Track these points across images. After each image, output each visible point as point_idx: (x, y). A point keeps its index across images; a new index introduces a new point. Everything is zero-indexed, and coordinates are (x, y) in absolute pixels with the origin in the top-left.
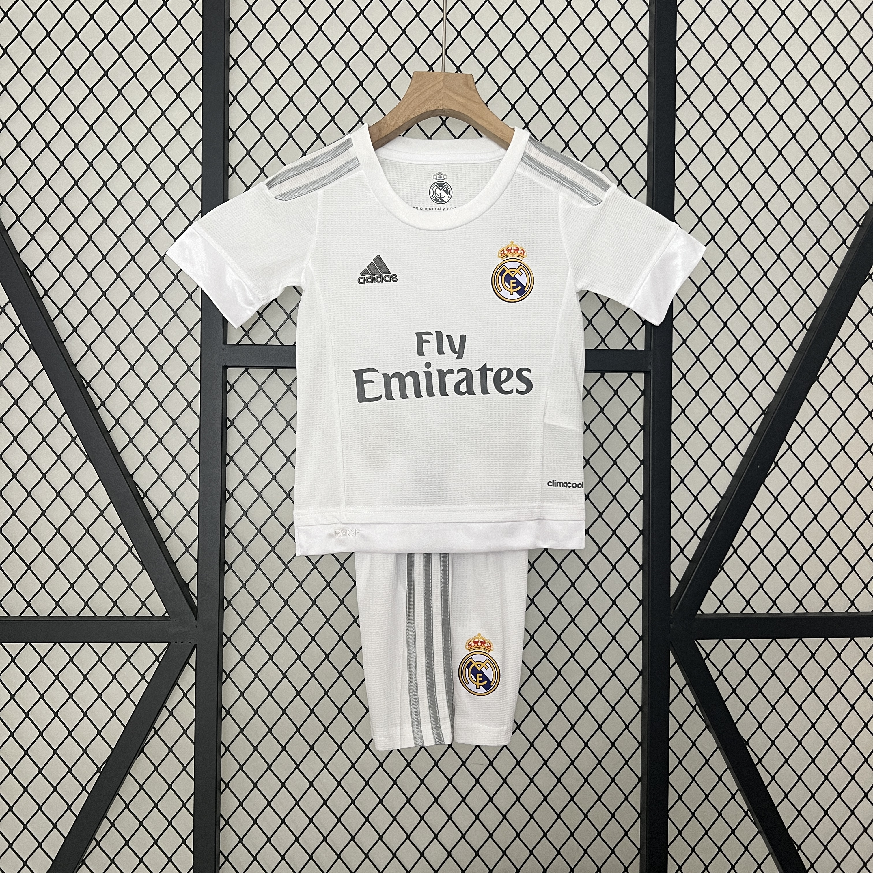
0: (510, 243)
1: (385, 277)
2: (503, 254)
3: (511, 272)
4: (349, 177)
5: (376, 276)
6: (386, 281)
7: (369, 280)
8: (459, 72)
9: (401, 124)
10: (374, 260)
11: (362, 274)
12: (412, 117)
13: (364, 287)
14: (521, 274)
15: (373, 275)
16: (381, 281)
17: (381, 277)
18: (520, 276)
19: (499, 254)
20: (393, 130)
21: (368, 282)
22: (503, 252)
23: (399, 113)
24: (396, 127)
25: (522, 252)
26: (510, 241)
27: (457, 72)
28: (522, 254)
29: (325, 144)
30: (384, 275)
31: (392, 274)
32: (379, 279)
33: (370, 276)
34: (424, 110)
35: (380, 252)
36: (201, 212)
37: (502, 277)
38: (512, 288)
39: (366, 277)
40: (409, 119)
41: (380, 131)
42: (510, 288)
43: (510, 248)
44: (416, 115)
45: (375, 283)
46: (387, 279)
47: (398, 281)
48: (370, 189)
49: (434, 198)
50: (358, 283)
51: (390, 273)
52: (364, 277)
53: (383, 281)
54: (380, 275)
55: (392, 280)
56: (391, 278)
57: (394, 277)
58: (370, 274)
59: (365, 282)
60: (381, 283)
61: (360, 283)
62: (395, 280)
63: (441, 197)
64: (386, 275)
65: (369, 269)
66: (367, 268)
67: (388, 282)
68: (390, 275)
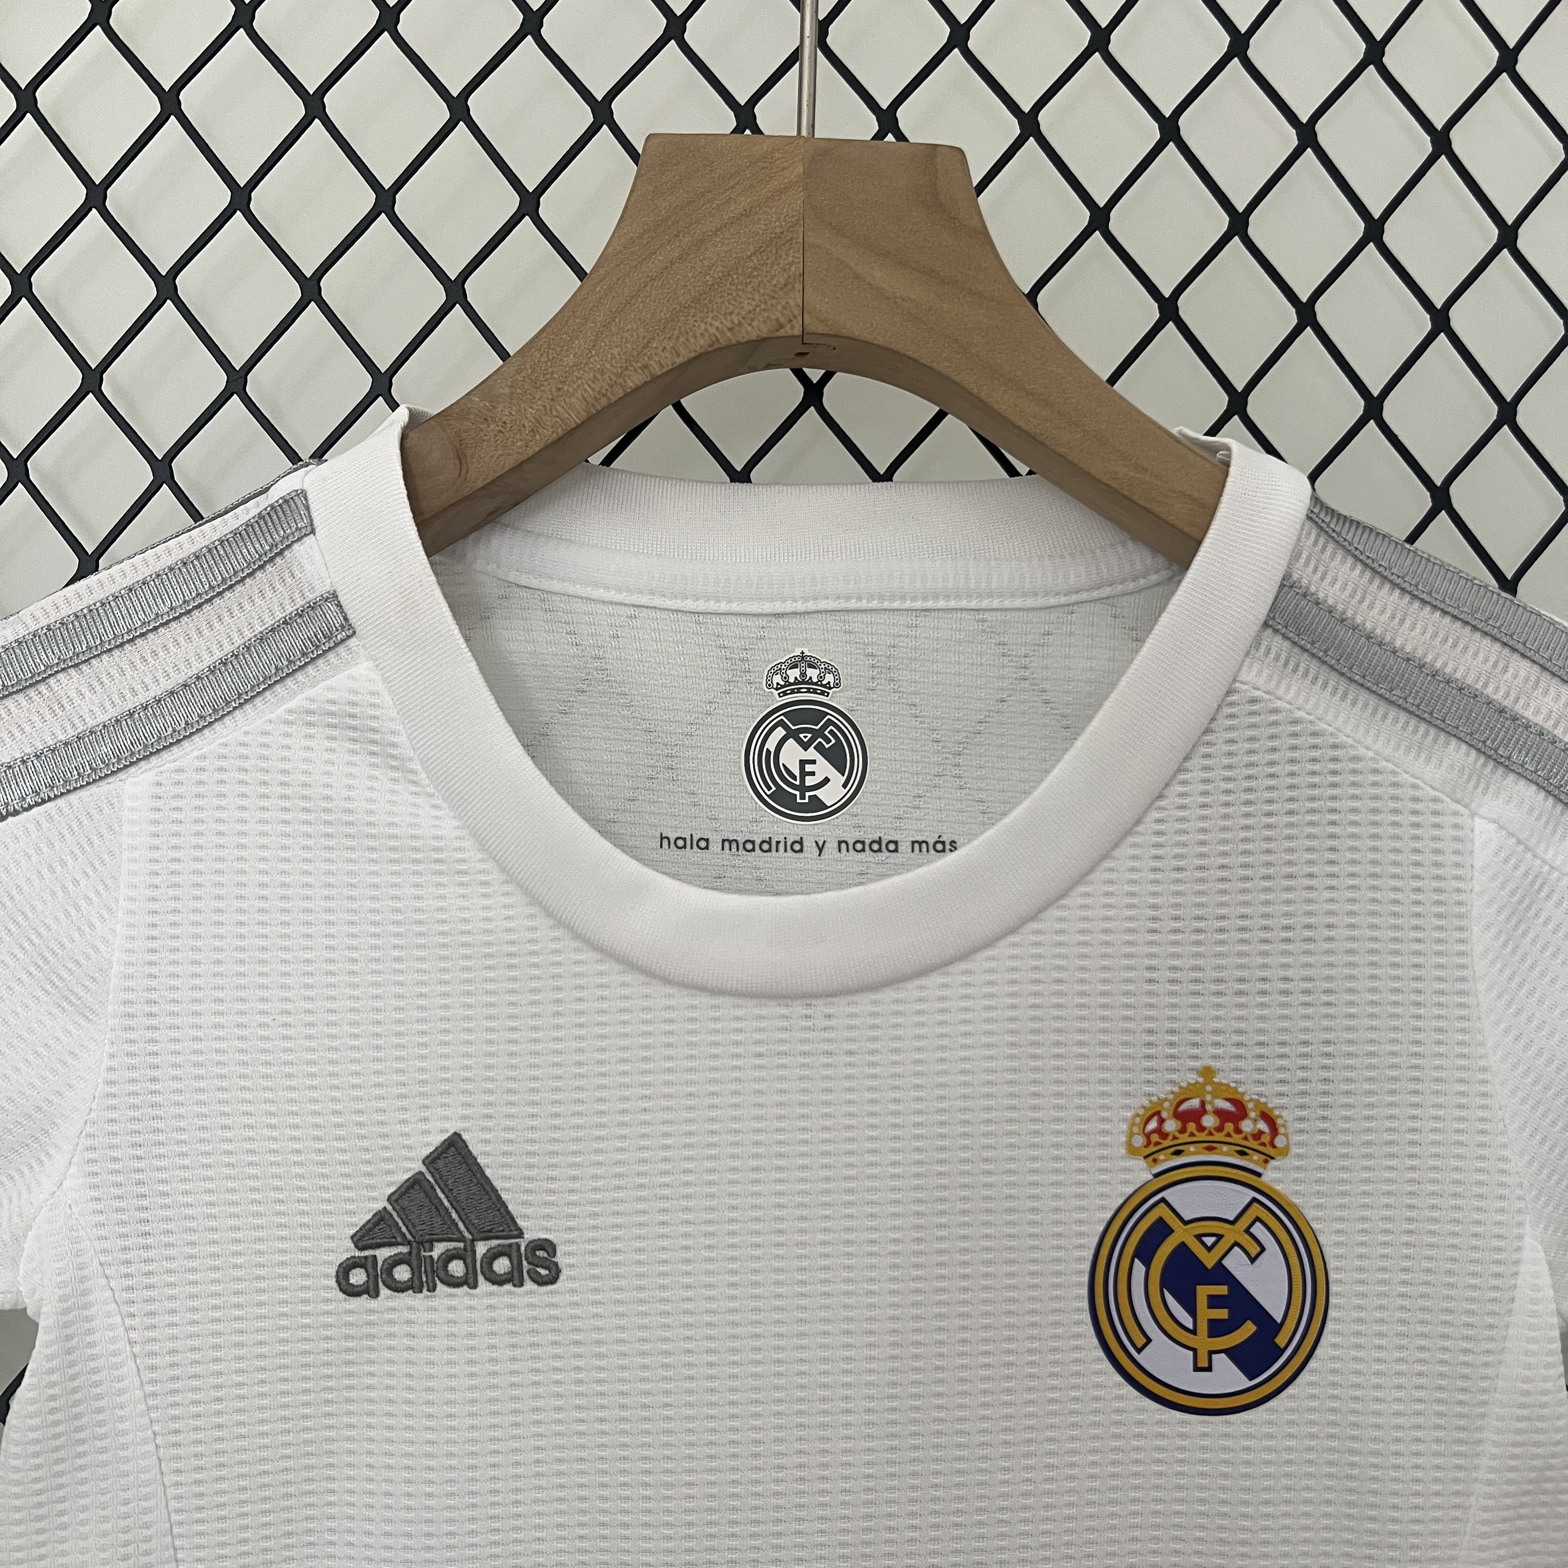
0: (1193, 1077)
1: (492, 1257)
2: (1155, 1138)
3: (1199, 1237)
4: (292, 704)
5: (439, 1249)
6: (497, 1280)
7: (402, 1273)
8: (890, 138)
9: (574, 419)
10: (430, 1161)
11: (363, 1239)
12: (635, 379)
13: (372, 1311)
14: (1254, 1250)
15: (421, 1243)
16: (469, 1281)
17: (467, 1255)
18: (1253, 1260)
19: (1131, 1135)
20: (530, 452)
21: (398, 1288)
22: (1153, 1125)
23: (570, 360)
24: (548, 434)
25: (1262, 1126)
26: (1198, 1064)
27: (879, 136)
28: (1266, 1139)
30: (481, 1248)
31: (528, 1236)
32: (457, 1268)
33: (404, 1249)
34: (701, 344)
35: (465, 1118)
37: (1147, 1264)
38: (1203, 1327)
39: (383, 1254)
40: (621, 393)
41: (461, 458)
42: (1194, 1332)
43: (1195, 1103)
44: (658, 371)
45: (432, 1289)
46: (502, 1265)
47: (562, 1277)
48: (416, 766)
49: (769, 788)
50: (341, 1290)
51: (520, 1234)
52: (375, 1257)
53: (481, 1278)
54: (461, 1245)
55: (528, 1272)
56: (525, 1263)
57: (541, 1253)
58: (409, 1236)
59: (381, 1284)
60: (465, 1288)
61: (351, 1292)
62: (543, 1272)
63: (810, 781)
64: (494, 1243)
65: (403, 1212)
66: (389, 1208)
67: (508, 1287)
68: (518, 1246)
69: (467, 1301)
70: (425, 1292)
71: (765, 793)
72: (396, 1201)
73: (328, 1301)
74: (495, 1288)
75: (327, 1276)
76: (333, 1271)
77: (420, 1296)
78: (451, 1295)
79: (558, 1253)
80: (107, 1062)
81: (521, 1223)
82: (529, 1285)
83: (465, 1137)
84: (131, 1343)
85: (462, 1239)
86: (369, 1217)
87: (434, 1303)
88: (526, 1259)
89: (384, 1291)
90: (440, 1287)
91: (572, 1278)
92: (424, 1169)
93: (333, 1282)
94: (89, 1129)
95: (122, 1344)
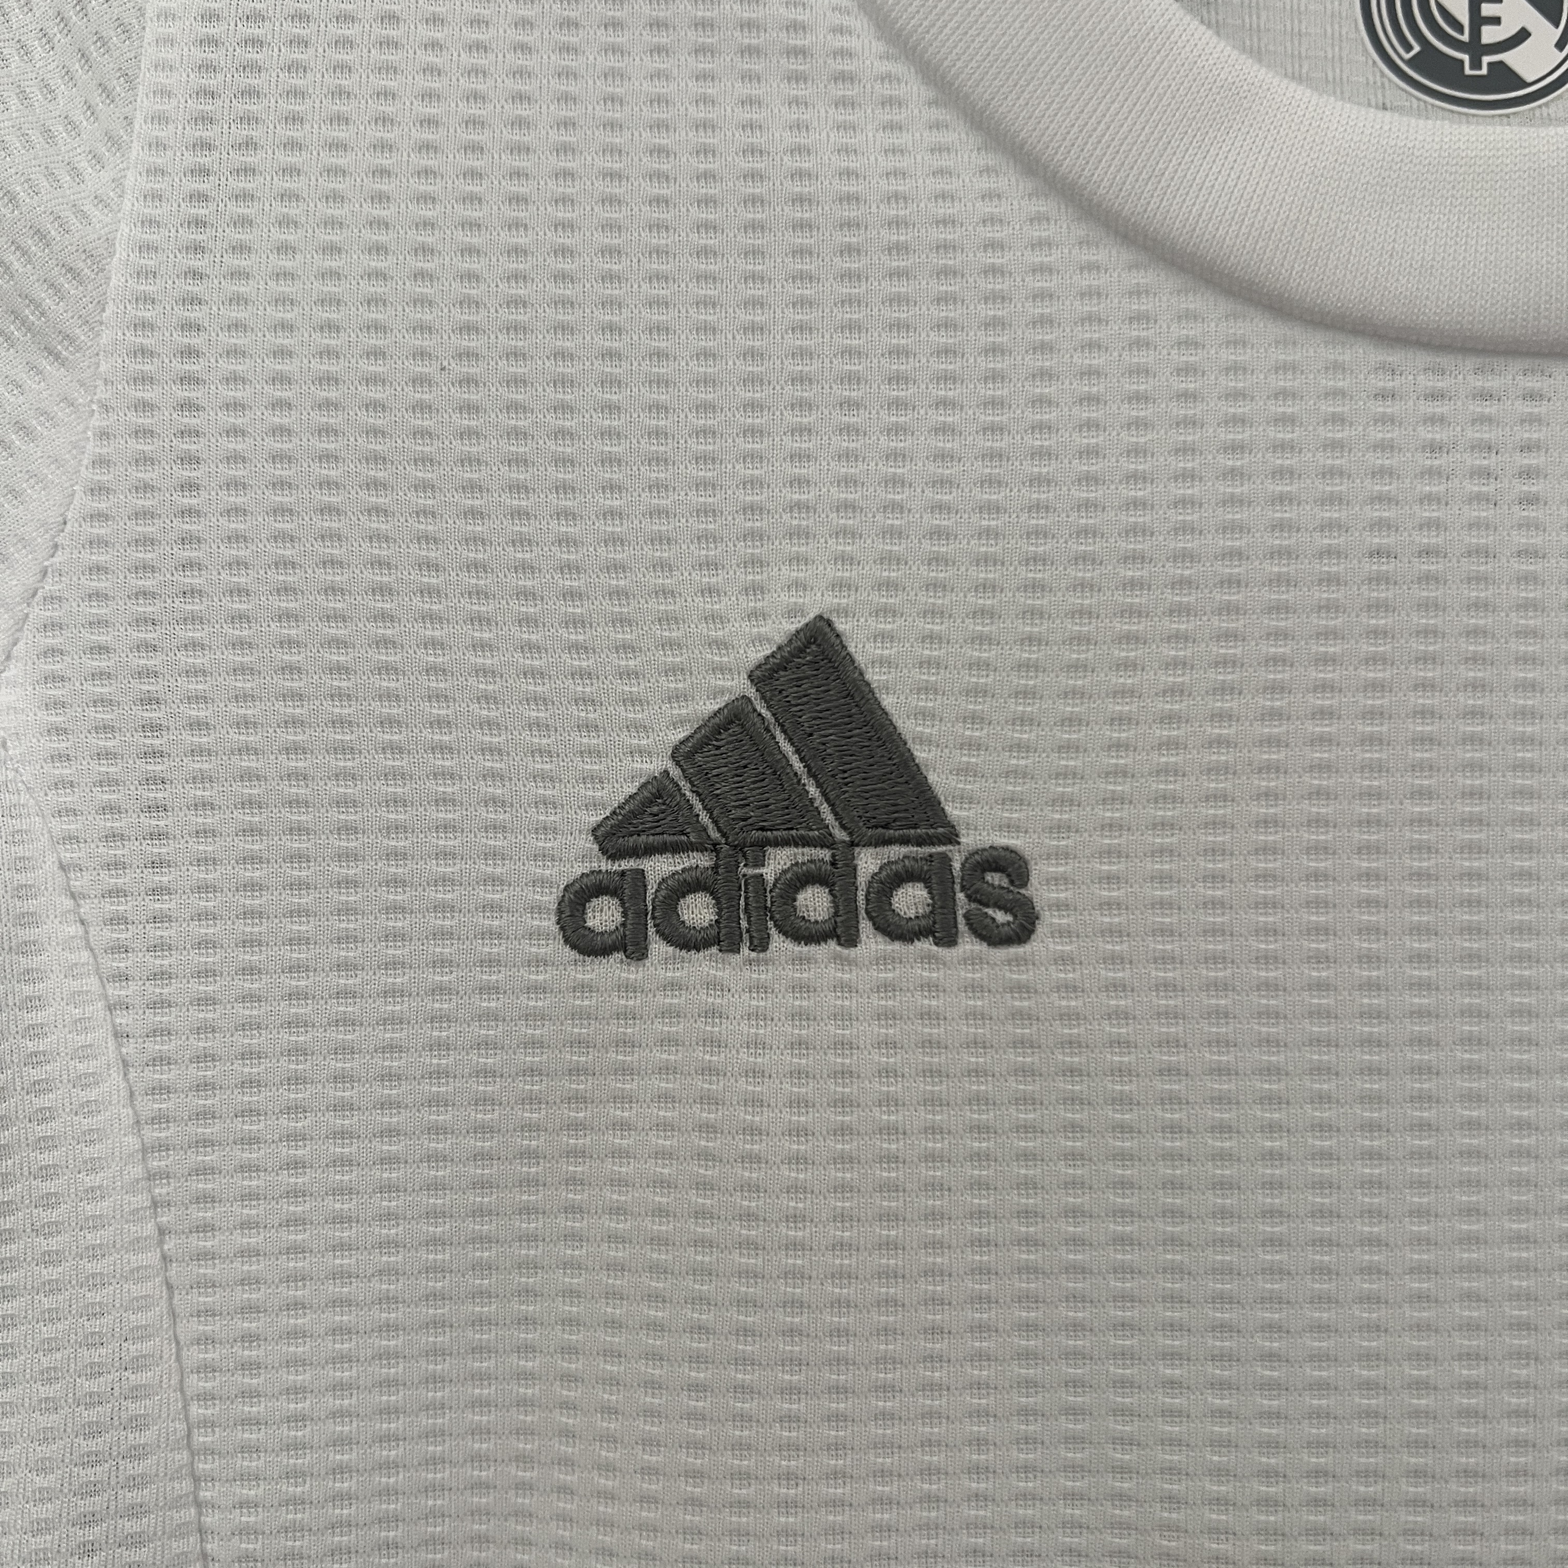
1: (890, 881)
5: (777, 862)
6: (900, 931)
7: (698, 911)
10: (764, 675)
11: (617, 834)
13: (629, 988)
15: (740, 848)
16: (839, 931)
17: (837, 877)
21: (689, 941)
30: (869, 862)
31: (970, 840)
32: (814, 903)
33: (702, 860)
35: (839, 586)
39: (658, 868)
45: (761, 945)
46: (911, 900)
47: (1041, 929)
49: (1409, 48)
50: (567, 941)
51: (952, 838)
52: (641, 874)
53: (865, 926)
54: (825, 854)
55: (966, 916)
56: (961, 896)
57: (995, 878)
58: (715, 835)
59: (651, 931)
60: (832, 945)
61: (588, 945)
62: (1001, 917)
63: (1489, 34)
64: (896, 851)
65: (704, 783)
66: (675, 772)
67: (925, 945)
68: (945, 860)
69: (833, 973)
70: (745, 951)
71: (1401, 56)
72: (690, 756)
73: (540, 962)
74: (897, 946)
75: (536, 909)
76: (550, 898)
77: (735, 959)
78: (801, 960)
79: (1034, 880)
80: (92, 448)
81: (953, 811)
82: (968, 945)
83: (841, 625)
84: (120, 1035)
85: (826, 842)
86: (631, 788)
87: (764, 976)
88: (963, 889)
89: (658, 948)
90: (779, 943)
91: (1064, 933)
92: (751, 692)
93: (549, 924)
94: (49, 586)
95: (101, 1035)
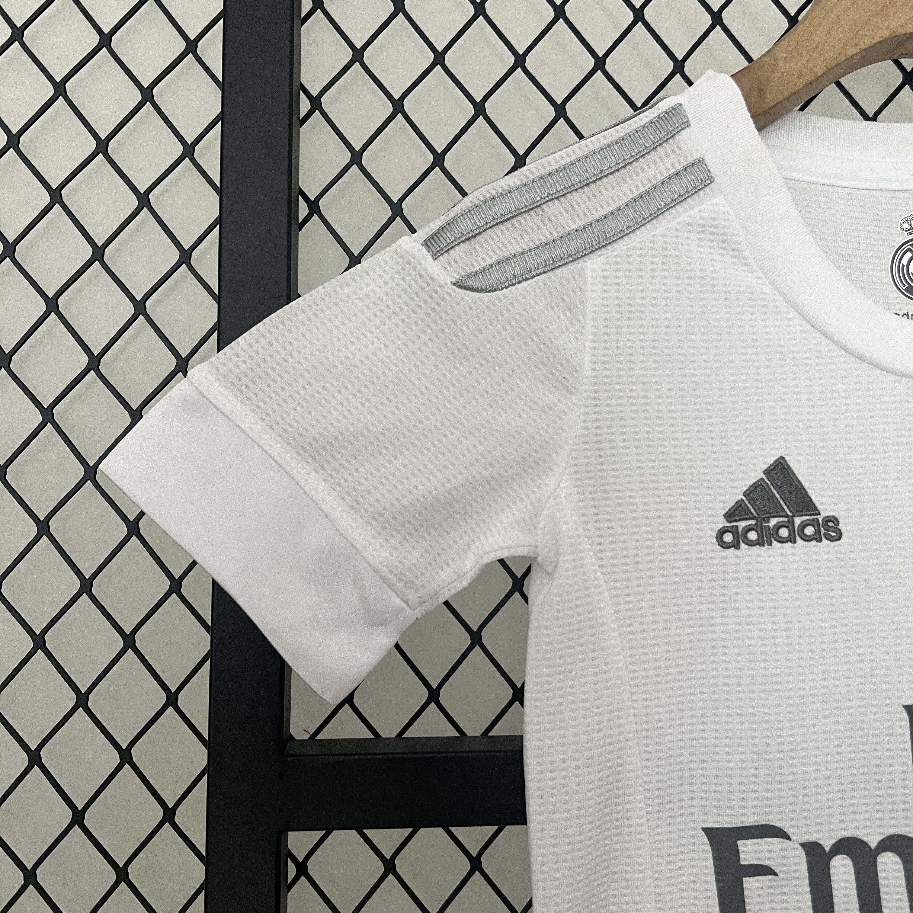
1: (803, 526)
4: (680, 219)
5: (773, 522)
6: (806, 539)
7: (753, 536)
9: (820, 72)
10: (767, 472)
11: (730, 515)
12: (852, 51)
13: (736, 557)
15: (763, 519)
16: (791, 540)
17: (790, 525)
20: (797, 88)
21: (751, 544)
23: (816, 40)
24: (807, 79)
29: (581, 136)
30: (798, 521)
31: (824, 514)
32: (784, 532)
33: (753, 522)
34: (885, 33)
35: (786, 448)
36: (217, 327)
39: (742, 525)
40: (844, 58)
41: (761, 91)
44: (864, 47)
45: (770, 544)
46: (809, 531)
47: (843, 537)
48: (748, 254)
49: (904, 286)
50: (719, 545)
51: (819, 514)
52: (737, 526)
53: (798, 538)
54: (786, 519)
55: (824, 534)
56: (822, 529)
57: (831, 524)
58: (755, 514)
59: (741, 541)
60: (789, 543)
61: (725, 546)
62: (833, 534)
64: (805, 518)
65: (753, 501)
66: (744, 499)
67: (814, 542)
68: (818, 519)
69: (791, 551)
70: (766, 546)
71: (903, 288)
72: (749, 494)
73: (712, 551)
74: (806, 543)
75: (711, 537)
76: (714, 534)
77: (763, 548)
78: (781, 548)
79: (841, 524)
80: (583, 417)
81: (819, 506)
82: (825, 541)
83: (787, 459)
84: (603, 574)
85: (787, 516)
86: (733, 504)
87: (771, 552)
88: (823, 527)
89: (743, 545)
90: (775, 543)
91: (849, 537)
92: (764, 477)
93: (714, 540)
94: (573, 455)
95: (599, 575)
